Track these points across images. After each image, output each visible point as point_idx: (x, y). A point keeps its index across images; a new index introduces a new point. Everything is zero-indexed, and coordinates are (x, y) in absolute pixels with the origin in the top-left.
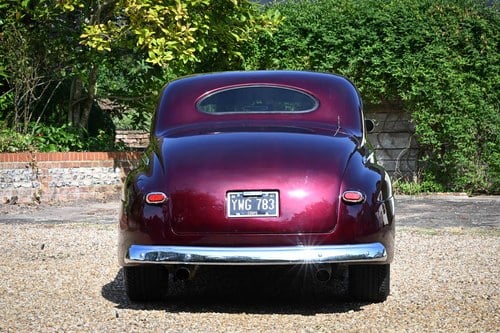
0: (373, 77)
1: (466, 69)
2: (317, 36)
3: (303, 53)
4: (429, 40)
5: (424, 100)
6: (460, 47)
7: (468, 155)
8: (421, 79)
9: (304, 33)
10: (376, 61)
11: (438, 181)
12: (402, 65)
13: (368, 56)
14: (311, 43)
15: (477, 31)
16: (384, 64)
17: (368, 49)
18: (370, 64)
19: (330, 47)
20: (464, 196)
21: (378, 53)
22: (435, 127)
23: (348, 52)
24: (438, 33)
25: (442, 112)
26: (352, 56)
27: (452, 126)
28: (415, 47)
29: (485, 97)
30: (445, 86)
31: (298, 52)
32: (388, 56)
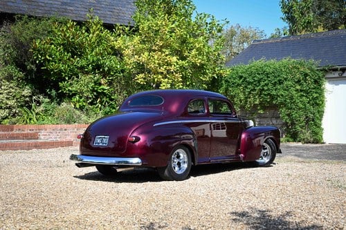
0: (265, 95)
1: (301, 91)
2: (245, 78)
3: (241, 85)
4: (286, 79)
5: (284, 104)
6: (299, 82)
7: (302, 127)
8: (282, 95)
9: (241, 77)
10: (266, 88)
11: (291, 137)
12: (276, 90)
13: (263, 86)
14: (243, 82)
15: (306, 75)
16: (268, 90)
17: (262, 83)
18: (263, 89)
19: (249, 83)
20: (300, 144)
21: (267, 85)
22: (288, 115)
23: (255, 85)
24: (290, 76)
25: (291, 109)
26: (258, 86)
27: (294, 115)
28: (280, 82)
29: (309, 103)
30: (291, 98)
31: (238, 85)
32: (270, 86)
